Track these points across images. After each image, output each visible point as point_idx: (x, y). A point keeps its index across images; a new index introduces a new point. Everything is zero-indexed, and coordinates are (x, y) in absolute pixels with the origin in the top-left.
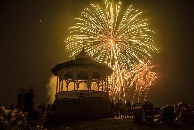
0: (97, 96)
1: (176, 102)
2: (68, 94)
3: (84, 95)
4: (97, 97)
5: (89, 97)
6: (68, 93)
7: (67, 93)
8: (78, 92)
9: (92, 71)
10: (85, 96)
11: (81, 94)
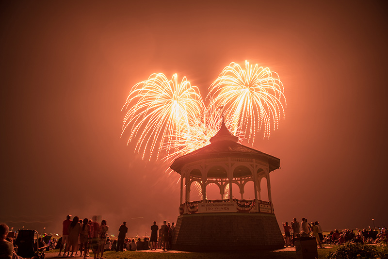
0: (266, 210)
1: (373, 219)
2: (219, 205)
3: (248, 209)
4: (266, 212)
5: (256, 212)
6: (220, 203)
7: (216, 203)
8: (237, 203)
9: (256, 166)
10: (250, 210)
11: (243, 206)
